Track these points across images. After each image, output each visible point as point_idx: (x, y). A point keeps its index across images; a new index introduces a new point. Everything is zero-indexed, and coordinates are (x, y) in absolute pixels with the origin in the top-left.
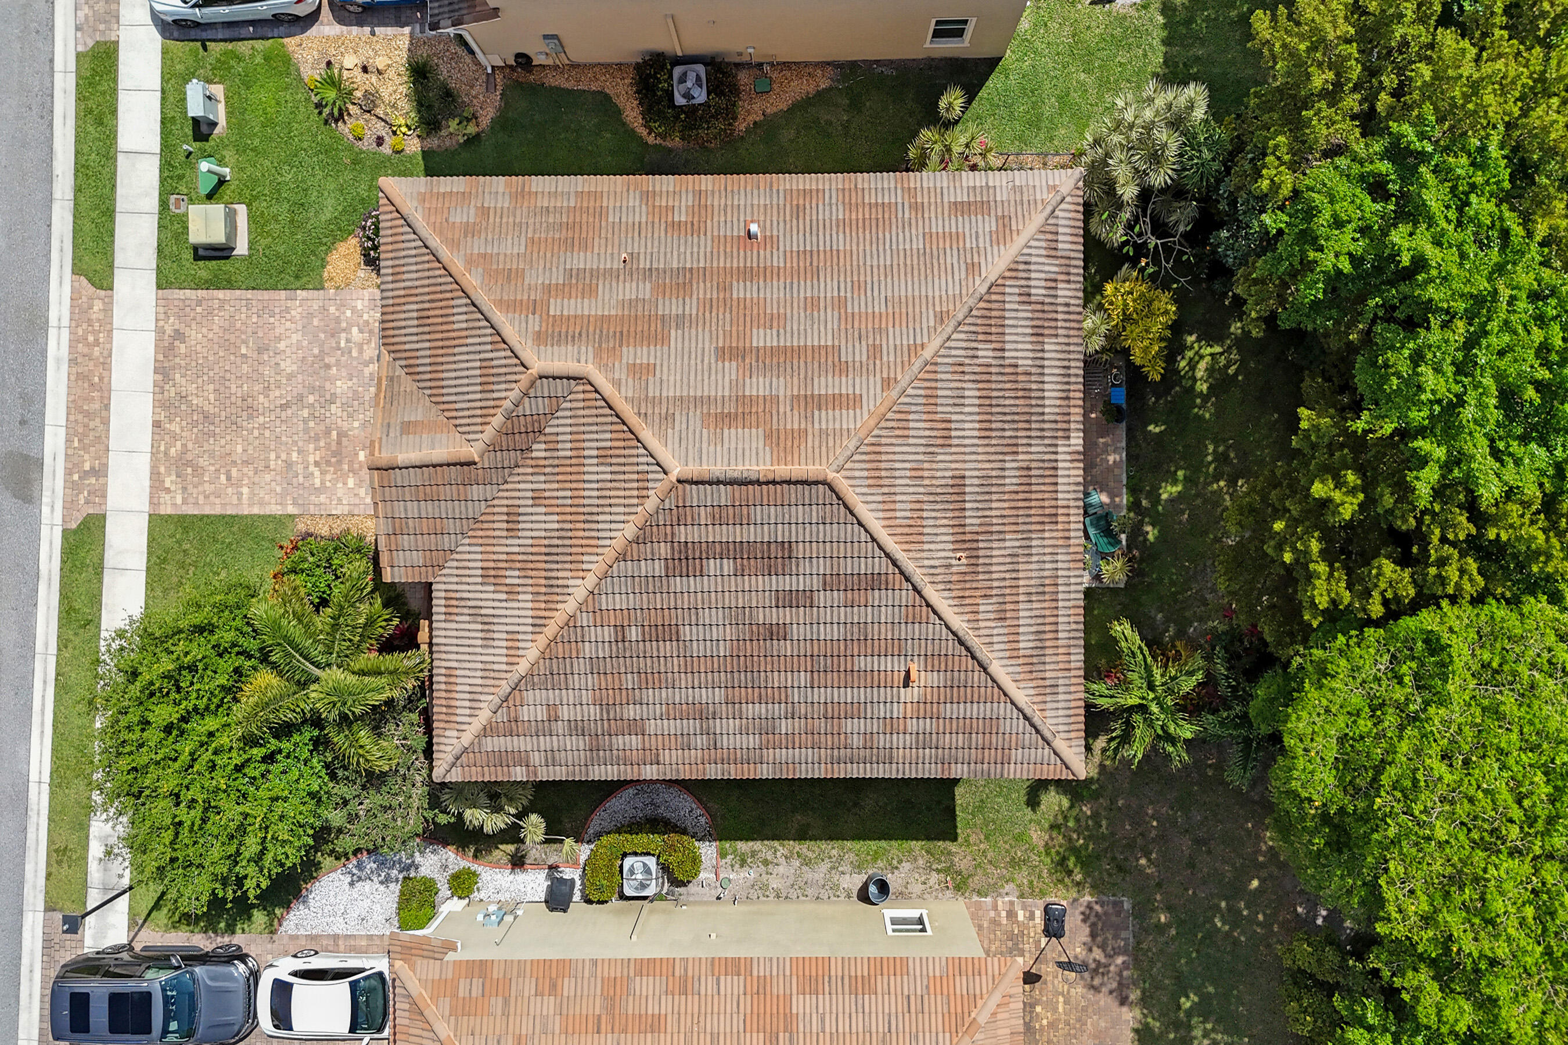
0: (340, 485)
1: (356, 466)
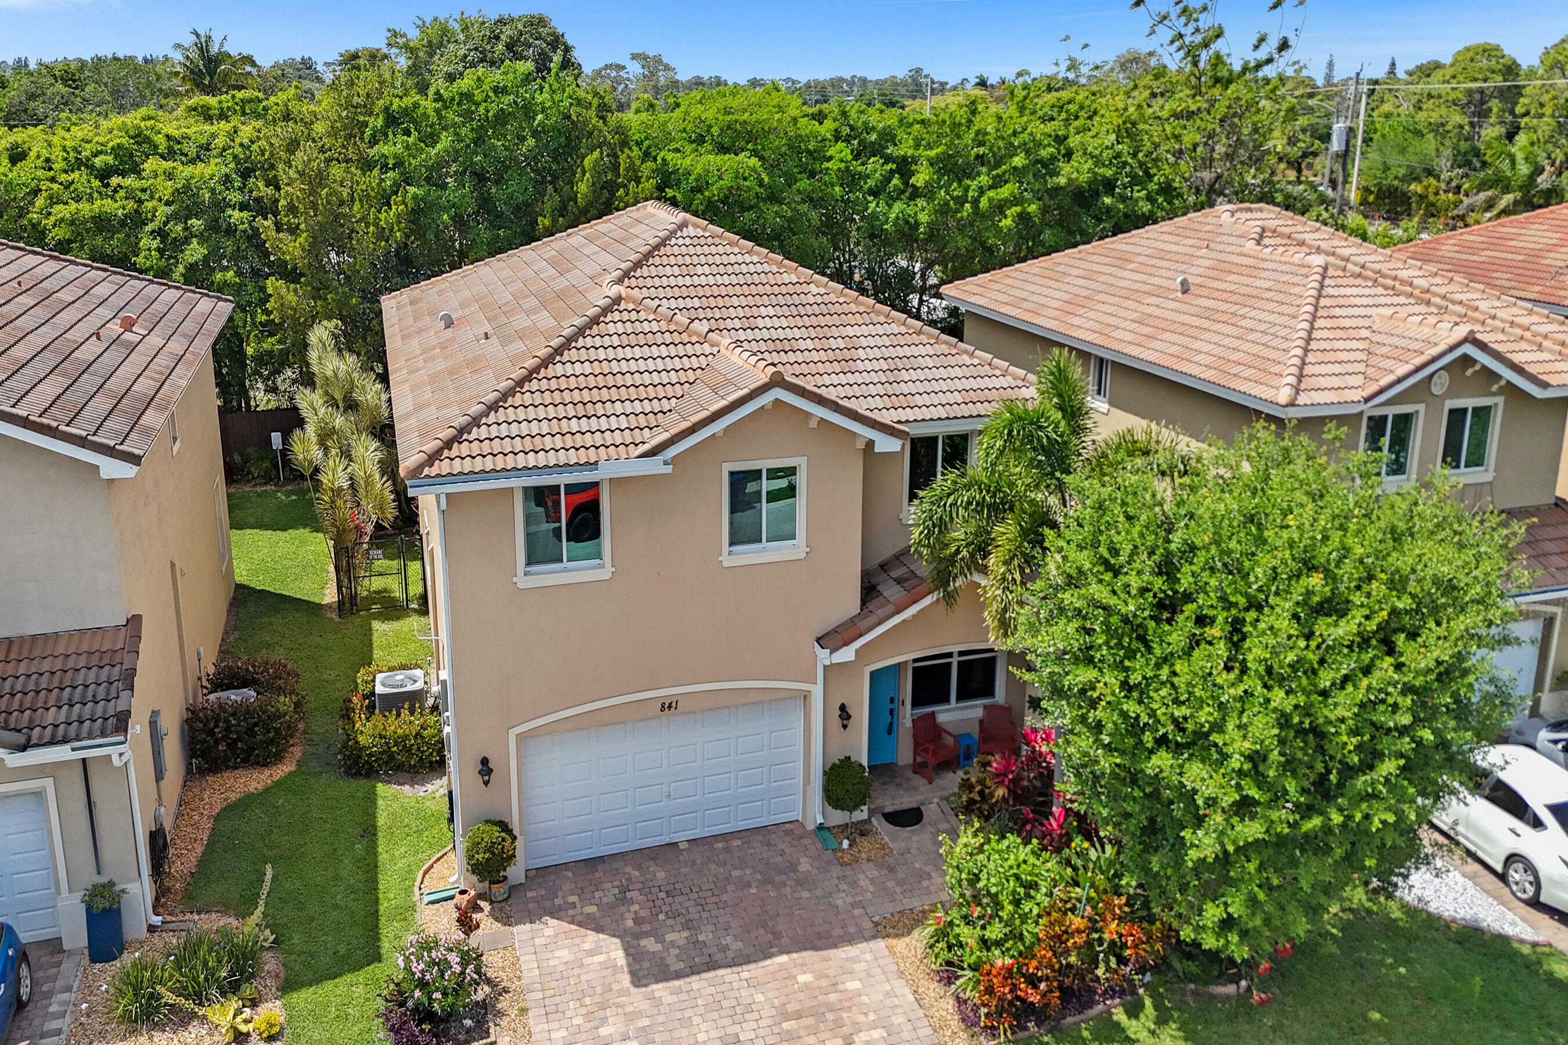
0: (865, 999)
1: (824, 982)
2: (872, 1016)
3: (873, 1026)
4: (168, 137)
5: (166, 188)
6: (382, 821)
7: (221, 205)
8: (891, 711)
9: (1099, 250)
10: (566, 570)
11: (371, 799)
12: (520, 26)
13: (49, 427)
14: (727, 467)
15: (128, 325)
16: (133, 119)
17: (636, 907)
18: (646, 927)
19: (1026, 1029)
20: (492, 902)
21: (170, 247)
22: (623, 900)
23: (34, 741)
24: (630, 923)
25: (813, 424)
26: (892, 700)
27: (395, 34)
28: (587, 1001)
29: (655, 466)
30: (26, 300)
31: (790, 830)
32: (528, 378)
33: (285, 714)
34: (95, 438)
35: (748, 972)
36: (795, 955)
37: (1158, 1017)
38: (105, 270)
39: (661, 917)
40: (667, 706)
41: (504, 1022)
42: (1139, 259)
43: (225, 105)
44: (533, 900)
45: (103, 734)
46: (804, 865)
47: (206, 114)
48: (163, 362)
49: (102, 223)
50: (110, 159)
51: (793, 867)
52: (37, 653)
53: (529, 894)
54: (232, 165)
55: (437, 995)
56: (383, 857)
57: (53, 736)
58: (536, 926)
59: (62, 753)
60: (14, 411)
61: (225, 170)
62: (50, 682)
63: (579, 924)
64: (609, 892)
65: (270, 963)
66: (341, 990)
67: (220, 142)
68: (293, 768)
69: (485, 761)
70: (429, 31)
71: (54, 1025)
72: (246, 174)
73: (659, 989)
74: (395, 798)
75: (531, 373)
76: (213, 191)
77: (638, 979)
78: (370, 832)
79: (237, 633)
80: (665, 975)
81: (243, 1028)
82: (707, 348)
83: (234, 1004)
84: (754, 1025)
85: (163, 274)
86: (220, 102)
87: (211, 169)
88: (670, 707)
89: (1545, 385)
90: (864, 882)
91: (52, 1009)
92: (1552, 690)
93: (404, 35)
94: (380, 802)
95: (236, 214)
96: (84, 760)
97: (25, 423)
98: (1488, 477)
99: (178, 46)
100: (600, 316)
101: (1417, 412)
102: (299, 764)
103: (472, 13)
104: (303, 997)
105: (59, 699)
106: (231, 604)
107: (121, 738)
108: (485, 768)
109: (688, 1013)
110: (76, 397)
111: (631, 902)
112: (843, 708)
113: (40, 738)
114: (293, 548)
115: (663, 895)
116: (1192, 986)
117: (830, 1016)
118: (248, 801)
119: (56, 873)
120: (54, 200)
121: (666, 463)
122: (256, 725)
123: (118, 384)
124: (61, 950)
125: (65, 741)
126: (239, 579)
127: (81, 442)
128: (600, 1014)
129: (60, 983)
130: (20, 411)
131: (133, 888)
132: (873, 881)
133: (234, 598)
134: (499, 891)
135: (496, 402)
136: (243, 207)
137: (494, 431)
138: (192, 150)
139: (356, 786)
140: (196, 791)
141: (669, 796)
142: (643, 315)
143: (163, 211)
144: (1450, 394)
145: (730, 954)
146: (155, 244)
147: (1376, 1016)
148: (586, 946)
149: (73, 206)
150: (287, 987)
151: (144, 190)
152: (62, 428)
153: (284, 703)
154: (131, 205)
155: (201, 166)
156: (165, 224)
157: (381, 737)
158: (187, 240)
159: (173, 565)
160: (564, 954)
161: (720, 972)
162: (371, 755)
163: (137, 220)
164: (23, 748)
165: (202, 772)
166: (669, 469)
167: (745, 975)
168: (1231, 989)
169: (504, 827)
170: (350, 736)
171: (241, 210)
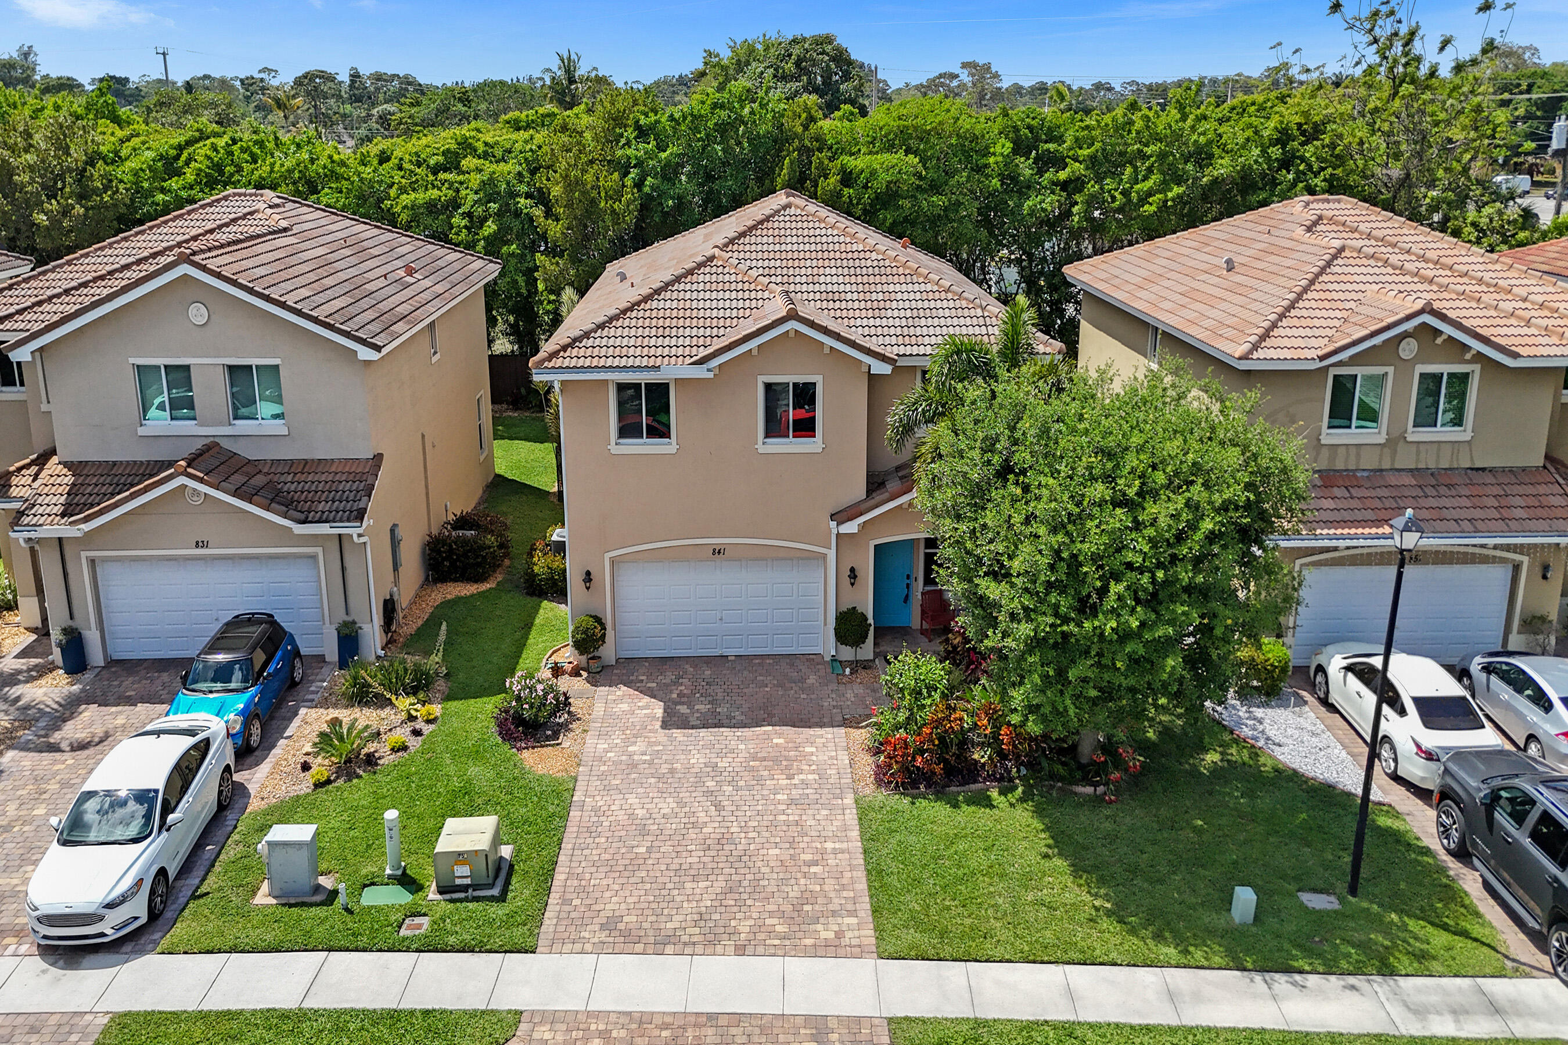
0: (814, 758)
1: (791, 745)
2: (814, 767)
3: (813, 772)
4: (486, 144)
5: (475, 180)
6: (537, 621)
7: (513, 195)
8: (908, 586)
9: (1192, 236)
10: (645, 444)
11: (536, 609)
12: (806, 46)
13: (329, 324)
14: (763, 379)
15: (410, 272)
16: (465, 131)
17: (683, 688)
18: (685, 699)
19: (919, 788)
20: (589, 673)
21: (475, 222)
22: (676, 683)
23: (310, 519)
24: (674, 696)
25: (827, 351)
26: (908, 577)
27: (710, 54)
28: (628, 732)
29: (700, 372)
30: (347, 252)
31: (812, 660)
32: (631, 309)
33: (490, 547)
34: (356, 334)
35: (739, 732)
36: (778, 728)
37: (1021, 798)
38: (412, 237)
39: (698, 695)
40: (717, 552)
41: (570, 735)
42: (1216, 244)
43: (530, 118)
44: (616, 674)
45: (348, 520)
46: (812, 680)
47: (517, 126)
48: (426, 296)
49: (431, 207)
50: (441, 159)
51: (803, 680)
52: (320, 469)
53: (615, 671)
54: (524, 165)
55: (526, 706)
56: (531, 641)
57: (321, 517)
58: (613, 689)
59: (324, 529)
60: (310, 313)
61: (518, 168)
62: (324, 487)
63: (641, 692)
64: (669, 677)
65: (441, 685)
66: (479, 705)
67: (518, 146)
68: (494, 586)
69: (588, 573)
70: (739, 51)
71: (311, 697)
72: (533, 172)
73: (677, 733)
74: (552, 609)
75: (634, 305)
76: (508, 183)
77: (665, 725)
78: (528, 626)
79: (486, 505)
80: (684, 724)
81: (414, 713)
82: (766, 295)
83: (412, 699)
84: (731, 760)
85: (470, 246)
86: (527, 116)
87: (510, 167)
88: (719, 552)
89: (1516, 355)
90: (849, 695)
91: (312, 689)
92: (1519, 632)
93: (717, 55)
94: (541, 611)
95: (522, 201)
96: (340, 535)
97: (316, 320)
98: (1467, 436)
99: (548, 70)
100: (695, 268)
101: (1387, 373)
102: (498, 584)
103: (772, 35)
104: (454, 705)
105: (327, 497)
106: (487, 486)
107: (359, 524)
108: (588, 577)
109: (691, 748)
110: (353, 310)
111: (681, 684)
112: (852, 570)
113: (314, 517)
114: (543, 455)
115: (704, 684)
116: (1060, 784)
117: (784, 763)
118: (458, 600)
119: (323, 610)
120: (403, 190)
121: (709, 370)
122: (469, 551)
123: (384, 306)
124: (324, 661)
125: (326, 521)
126: (498, 471)
127: (347, 334)
128: (634, 740)
129: (319, 677)
130: (314, 314)
131: (366, 628)
132: (856, 696)
133: (492, 483)
134: (594, 665)
135: (604, 323)
136: (528, 196)
137: (597, 342)
138: (499, 153)
139: (531, 601)
140: (429, 591)
141: (721, 619)
142: (726, 270)
143: (472, 197)
144: (1418, 359)
145: (733, 721)
146: (463, 223)
147: (1200, 823)
148: (640, 704)
149: (413, 196)
150: (448, 698)
151: (461, 183)
152: (337, 325)
153: (490, 539)
154: (451, 193)
155: (502, 164)
156: (472, 207)
157: (549, 568)
158: (486, 219)
159: (423, 436)
160: (625, 707)
161: (722, 730)
162: (541, 580)
163: (455, 204)
164: (304, 522)
165: (436, 581)
166: (711, 375)
167: (739, 734)
168: (1089, 790)
169: (598, 620)
170: (531, 565)
171: (526, 198)
